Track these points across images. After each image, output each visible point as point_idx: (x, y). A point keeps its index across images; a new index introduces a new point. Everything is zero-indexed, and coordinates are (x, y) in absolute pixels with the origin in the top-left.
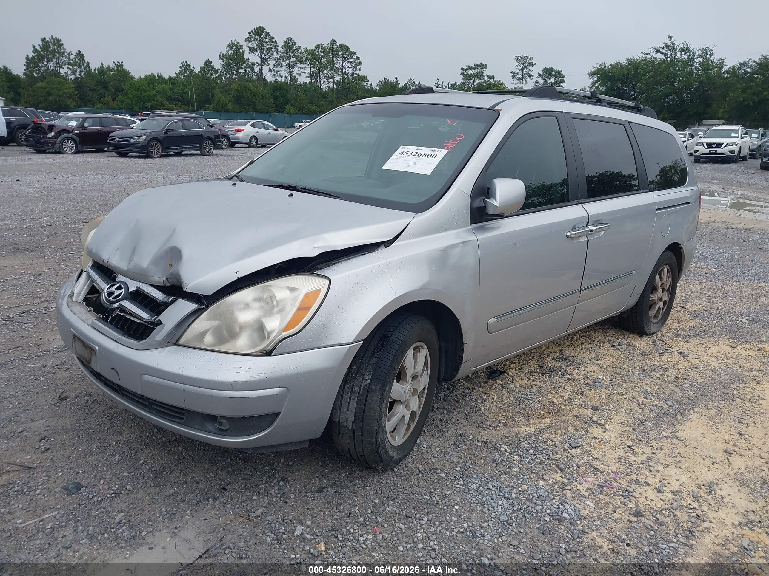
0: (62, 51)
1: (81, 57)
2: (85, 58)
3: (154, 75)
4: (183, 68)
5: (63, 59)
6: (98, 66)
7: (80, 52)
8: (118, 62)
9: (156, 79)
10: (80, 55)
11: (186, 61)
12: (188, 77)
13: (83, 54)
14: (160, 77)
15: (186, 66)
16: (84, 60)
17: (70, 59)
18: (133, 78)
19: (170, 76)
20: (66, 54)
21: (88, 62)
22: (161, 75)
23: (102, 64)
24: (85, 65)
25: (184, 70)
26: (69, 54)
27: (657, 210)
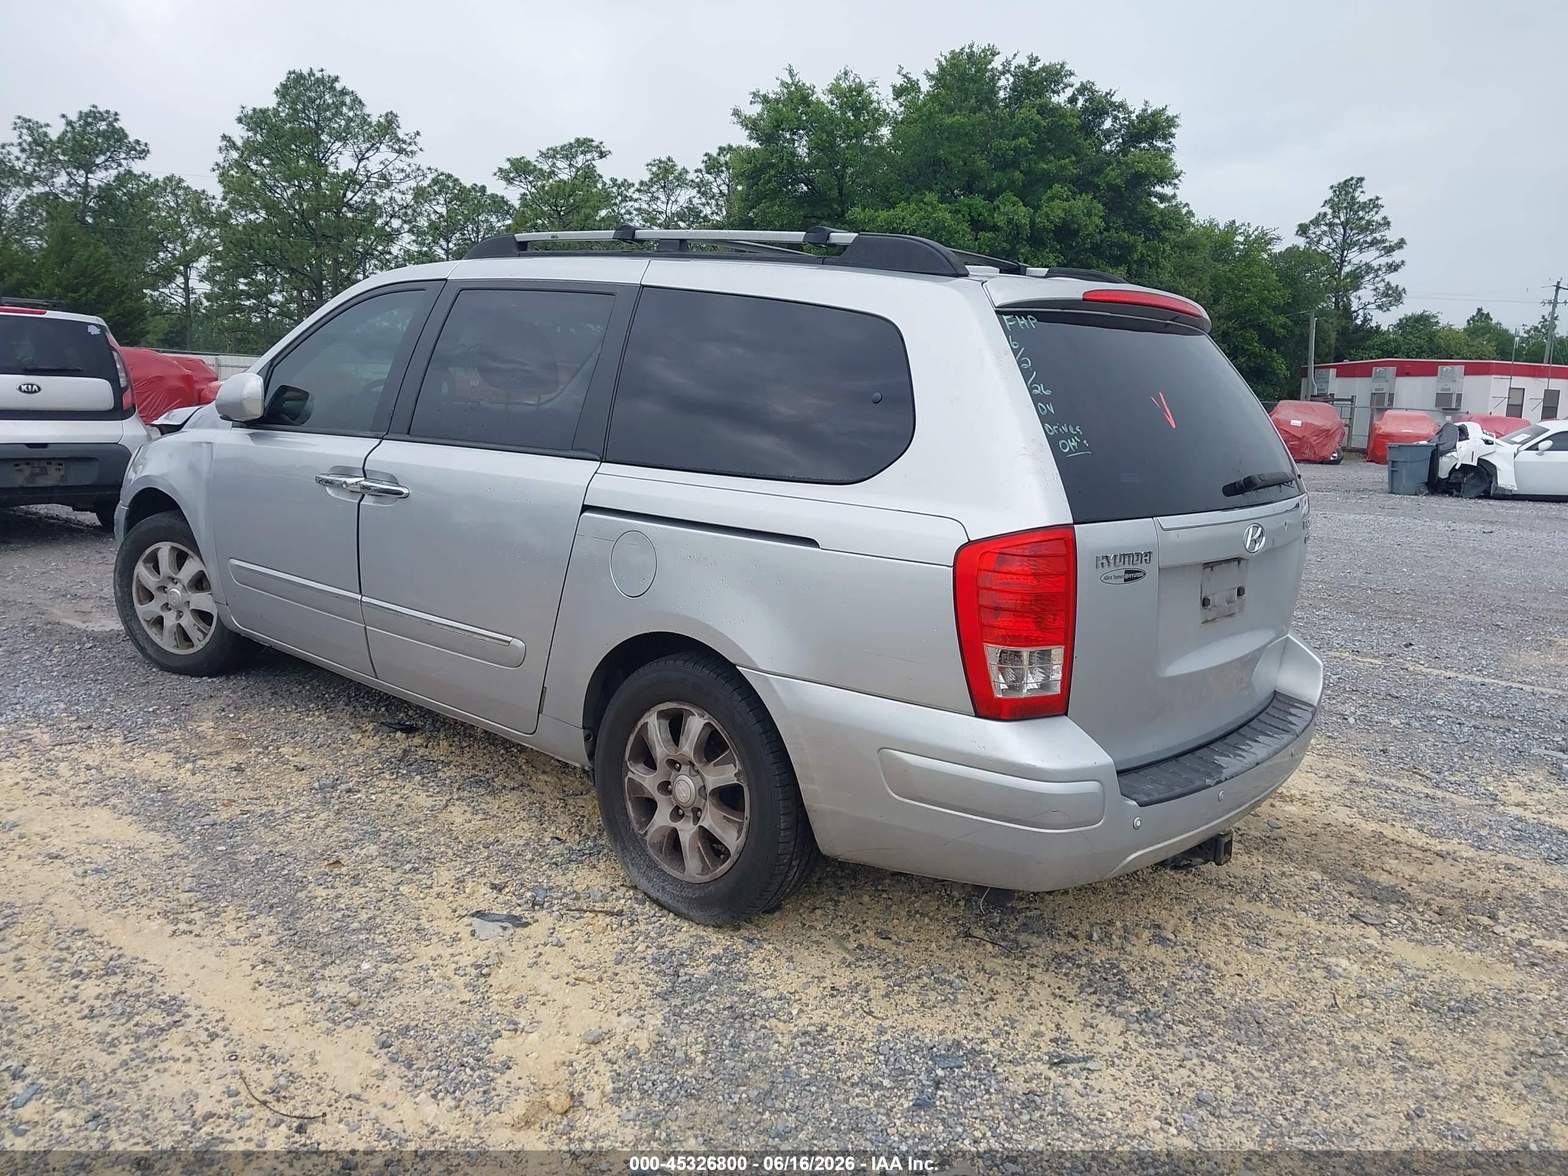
27: (586, 508)
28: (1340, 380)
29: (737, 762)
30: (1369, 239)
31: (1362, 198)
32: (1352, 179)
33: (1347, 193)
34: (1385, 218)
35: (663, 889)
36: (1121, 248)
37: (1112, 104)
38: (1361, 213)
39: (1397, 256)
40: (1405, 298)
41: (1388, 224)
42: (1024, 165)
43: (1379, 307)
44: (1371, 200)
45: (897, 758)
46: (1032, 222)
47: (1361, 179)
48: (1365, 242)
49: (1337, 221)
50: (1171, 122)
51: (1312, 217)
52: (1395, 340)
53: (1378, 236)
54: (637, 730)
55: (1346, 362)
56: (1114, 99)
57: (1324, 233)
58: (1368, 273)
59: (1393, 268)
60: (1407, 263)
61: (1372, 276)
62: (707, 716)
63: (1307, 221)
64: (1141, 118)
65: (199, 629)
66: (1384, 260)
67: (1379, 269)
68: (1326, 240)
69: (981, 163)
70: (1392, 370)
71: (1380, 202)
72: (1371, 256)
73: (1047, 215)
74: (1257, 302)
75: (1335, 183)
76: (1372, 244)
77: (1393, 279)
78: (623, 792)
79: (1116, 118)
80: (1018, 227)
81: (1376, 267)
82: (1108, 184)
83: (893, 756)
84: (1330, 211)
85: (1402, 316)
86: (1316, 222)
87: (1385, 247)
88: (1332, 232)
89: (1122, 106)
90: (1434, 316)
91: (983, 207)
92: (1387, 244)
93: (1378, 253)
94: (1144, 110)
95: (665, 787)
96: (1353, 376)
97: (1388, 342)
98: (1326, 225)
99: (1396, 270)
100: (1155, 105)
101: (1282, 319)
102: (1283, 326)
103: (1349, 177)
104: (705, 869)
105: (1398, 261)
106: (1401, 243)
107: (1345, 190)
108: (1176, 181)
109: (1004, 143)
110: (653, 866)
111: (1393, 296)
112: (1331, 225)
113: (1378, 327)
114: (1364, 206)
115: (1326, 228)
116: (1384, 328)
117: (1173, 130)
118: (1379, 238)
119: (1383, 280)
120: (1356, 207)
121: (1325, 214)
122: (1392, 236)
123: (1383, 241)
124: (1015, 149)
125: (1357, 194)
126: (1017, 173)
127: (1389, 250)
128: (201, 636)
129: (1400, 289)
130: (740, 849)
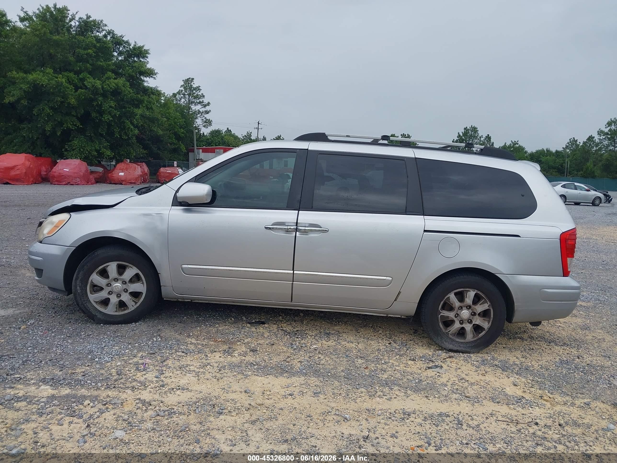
0: (476, 135)
1: (489, 139)
2: (491, 140)
3: (544, 150)
4: (570, 144)
5: (476, 141)
6: (502, 145)
7: (488, 135)
8: (515, 141)
9: (545, 153)
10: (488, 138)
11: (574, 138)
12: (573, 151)
13: (490, 137)
14: (548, 151)
15: (574, 142)
16: (491, 141)
17: (480, 141)
18: (526, 152)
19: (557, 150)
20: (479, 137)
21: (493, 142)
22: (549, 150)
23: (505, 143)
24: (491, 144)
25: (571, 145)
26: (480, 138)
27: (425, 231)
28: (203, 153)
29: (488, 303)
30: (198, 101)
31: (194, 86)
32: (190, 78)
33: (189, 84)
34: (202, 94)
35: (460, 346)
36: (137, 101)
37: (123, 41)
38: (194, 92)
39: (208, 108)
40: (213, 123)
41: (204, 96)
42: (91, 62)
43: (204, 126)
44: (197, 87)
45: (546, 291)
46: (103, 87)
47: (193, 79)
48: (197, 102)
49: (186, 93)
50: (147, 52)
51: (177, 91)
52: (210, 139)
53: (201, 100)
54: (444, 300)
55: (204, 147)
56: (123, 39)
57: (182, 97)
58: (199, 114)
59: (207, 112)
60: (211, 111)
61: (200, 115)
62: (476, 290)
63: (176, 92)
64: (134, 48)
65: (133, 301)
66: (204, 109)
67: (203, 113)
68: (183, 100)
69: (72, 59)
70: (222, 150)
71: (200, 88)
72: (198, 107)
73: (109, 85)
74: (173, 123)
75: (184, 79)
76: (200, 103)
77: (208, 116)
78: (438, 321)
79: (124, 47)
80: (96, 89)
81: (202, 112)
82: (129, 74)
83: (544, 291)
84: (183, 89)
85: (211, 130)
86: (179, 93)
87: (203, 105)
88: (184, 97)
89: (127, 42)
90: (221, 131)
91: (75, 77)
92: (204, 104)
93: (201, 107)
94: (135, 45)
95: (457, 315)
96: (208, 152)
97: (208, 139)
98: (182, 94)
99: (208, 113)
100: (139, 44)
101: (182, 130)
102: (183, 133)
103: (189, 78)
104: (474, 337)
105: (208, 110)
106: (209, 104)
107: (188, 82)
108: (155, 76)
109: (82, 52)
110: (453, 340)
111: (208, 123)
112: (184, 95)
113: (203, 133)
114: (195, 89)
115: (182, 96)
116: (205, 134)
117: (148, 55)
118: (201, 101)
119: (204, 117)
120: (192, 89)
121: (182, 90)
122: (206, 101)
123: (203, 102)
124: (86, 54)
125: (192, 84)
126: (88, 65)
127: (205, 106)
128: (133, 303)
129: (210, 120)
130: (489, 328)
